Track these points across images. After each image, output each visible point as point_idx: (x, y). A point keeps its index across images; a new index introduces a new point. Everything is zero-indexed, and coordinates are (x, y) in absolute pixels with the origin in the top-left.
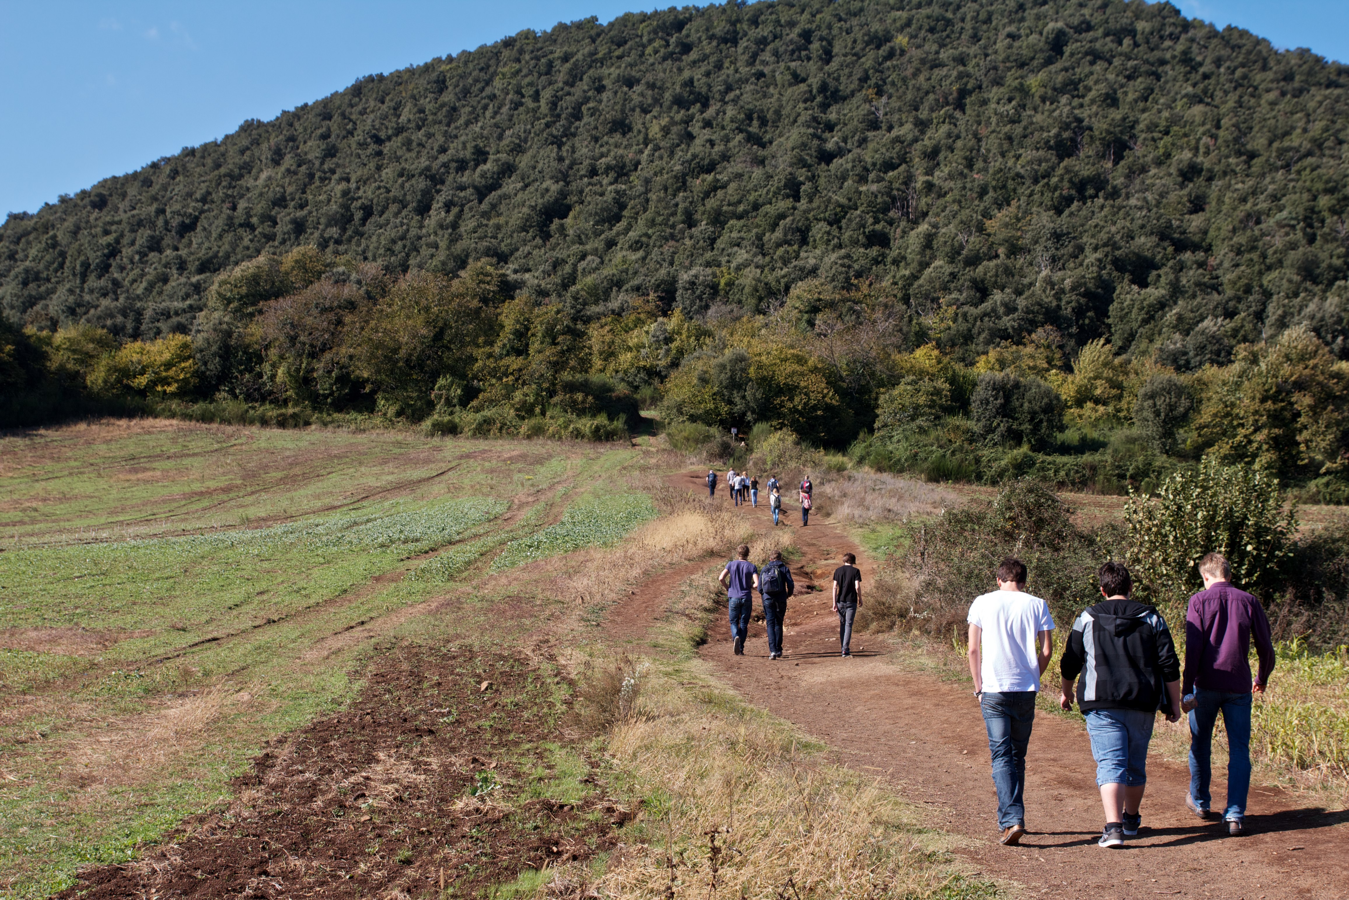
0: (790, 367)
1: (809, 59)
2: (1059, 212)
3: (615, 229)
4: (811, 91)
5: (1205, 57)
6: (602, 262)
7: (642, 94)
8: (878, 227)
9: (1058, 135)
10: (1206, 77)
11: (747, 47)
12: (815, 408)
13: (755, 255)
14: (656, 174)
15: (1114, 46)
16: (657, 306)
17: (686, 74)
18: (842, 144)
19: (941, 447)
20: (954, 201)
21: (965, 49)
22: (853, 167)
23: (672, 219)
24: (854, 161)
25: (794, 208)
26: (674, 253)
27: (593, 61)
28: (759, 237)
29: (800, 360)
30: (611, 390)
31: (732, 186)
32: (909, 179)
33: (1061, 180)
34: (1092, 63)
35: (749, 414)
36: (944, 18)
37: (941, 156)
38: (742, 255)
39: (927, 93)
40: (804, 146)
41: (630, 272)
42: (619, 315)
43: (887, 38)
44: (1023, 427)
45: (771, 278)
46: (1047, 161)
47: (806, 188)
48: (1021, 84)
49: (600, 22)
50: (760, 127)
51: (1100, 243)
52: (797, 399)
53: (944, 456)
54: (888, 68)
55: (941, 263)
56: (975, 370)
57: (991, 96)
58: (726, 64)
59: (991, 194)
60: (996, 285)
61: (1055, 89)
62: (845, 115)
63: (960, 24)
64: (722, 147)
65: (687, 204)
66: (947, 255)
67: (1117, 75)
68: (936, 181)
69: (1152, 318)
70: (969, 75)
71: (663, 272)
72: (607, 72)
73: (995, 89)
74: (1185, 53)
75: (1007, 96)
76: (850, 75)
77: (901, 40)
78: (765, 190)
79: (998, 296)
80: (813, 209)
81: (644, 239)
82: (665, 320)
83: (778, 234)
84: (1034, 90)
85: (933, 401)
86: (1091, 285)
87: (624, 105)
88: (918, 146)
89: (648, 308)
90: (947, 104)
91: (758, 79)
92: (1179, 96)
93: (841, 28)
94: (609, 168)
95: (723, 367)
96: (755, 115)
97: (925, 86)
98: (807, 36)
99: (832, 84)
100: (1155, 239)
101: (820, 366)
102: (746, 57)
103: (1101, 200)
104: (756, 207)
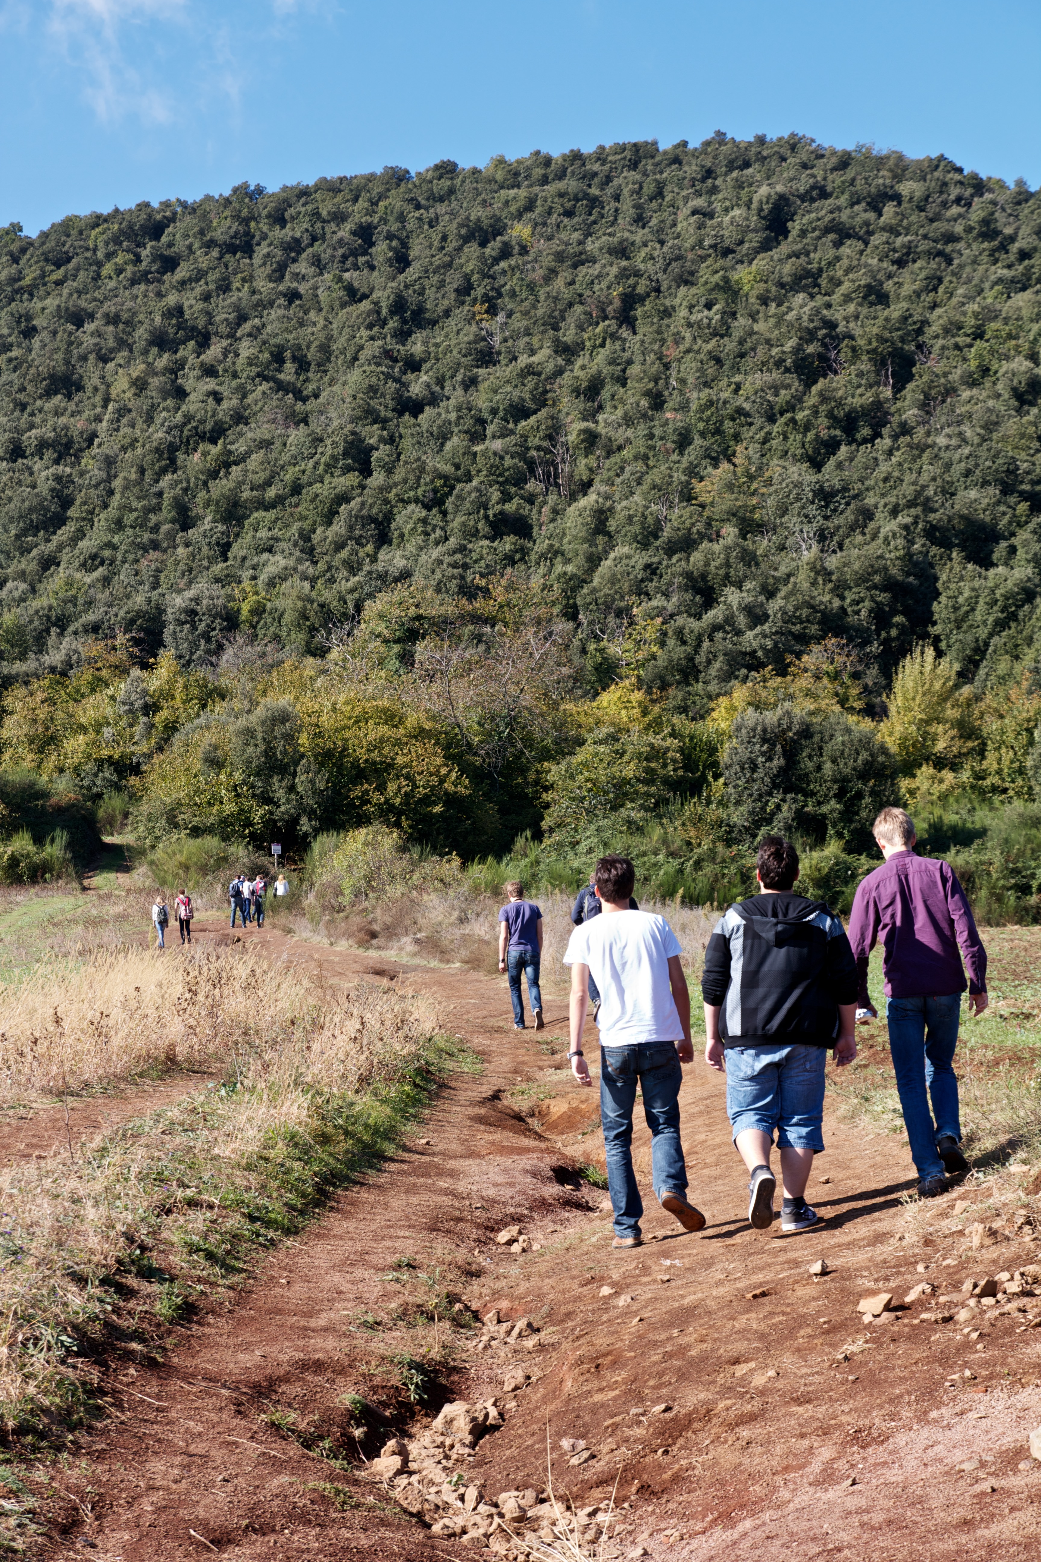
0: (375, 731)
1: (372, 268)
2: (817, 465)
3: (55, 539)
4: (378, 313)
5: (1018, 228)
6: (34, 590)
7: (98, 334)
8: (510, 507)
9: (798, 350)
10: (1024, 255)
11: (268, 255)
12: (426, 801)
13: (299, 561)
14: (124, 449)
15: (871, 216)
16: (132, 656)
17: (172, 299)
18: (437, 389)
19: (672, 854)
20: (636, 458)
21: (626, 234)
22: (459, 418)
23: (153, 518)
24: (459, 409)
25: (363, 487)
26: (159, 571)
27: (16, 292)
28: (305, 535)
29: (392, 718)
30: (44, 795)
31: (256, 458)
32: (554, 433)
33: (816, 413)
34: (838, 244)
35: (304, 820)
36: (586, 196)
37: (605, 394)
38: (276, 563)
39: (571, 305)
40: (373, 390)
41: (81, 601)
42: (64, 674)
43: (497, 229)
44: (825, 809)
45: (328, 595)
46: (788, 387)
47: (381, 454)
48: (726, 279)
49: (25, 233)
50: (297, 373)
51: (902, 502)
52: (392, 787)
53: (681, 871)
54: (504, 272)
55: (626, 550)
56: (709, 723)
57: (677, 302)
58: (236, 284)
59: (698, 441)
60: (727, 580)
61: (782, 285)
62: (437, 345)
63: (613, 204)
64: (235, 402)
65: (178, 491)
66: (635, 539)
67: (880, 260)
68: (601, 429)
69: (1013, 617)
70: (638, 274)
71: (139, 600)
72: (40, 305)
73: (683, 290)
74: (986, 222)
75: (703, 300)
76: (442, 284)
77: (520, 231)
78: (311, 462)
79: (733, 597)
80: (396, 485)
81: (107, 553)
82: (145, 674)
83: (338, 527)
84: (746, 288)
85: (649, 771)
86: (894, 571)
87: (68, 352)
88: (566, 379)
89: (113, 659)
90: (605, 318)
91: (291, 302)
92: (987, 285)
93: (420, 219)
94: (42, 445)
95: (249, 733)
96: (288, 354)
97: (567, 294)
98: (365, 233)
99: (412, 299)
100: (993, 491)
101: (428, 726)
102: (268, 269)
103: (887, 442)
104: (296, 489)
